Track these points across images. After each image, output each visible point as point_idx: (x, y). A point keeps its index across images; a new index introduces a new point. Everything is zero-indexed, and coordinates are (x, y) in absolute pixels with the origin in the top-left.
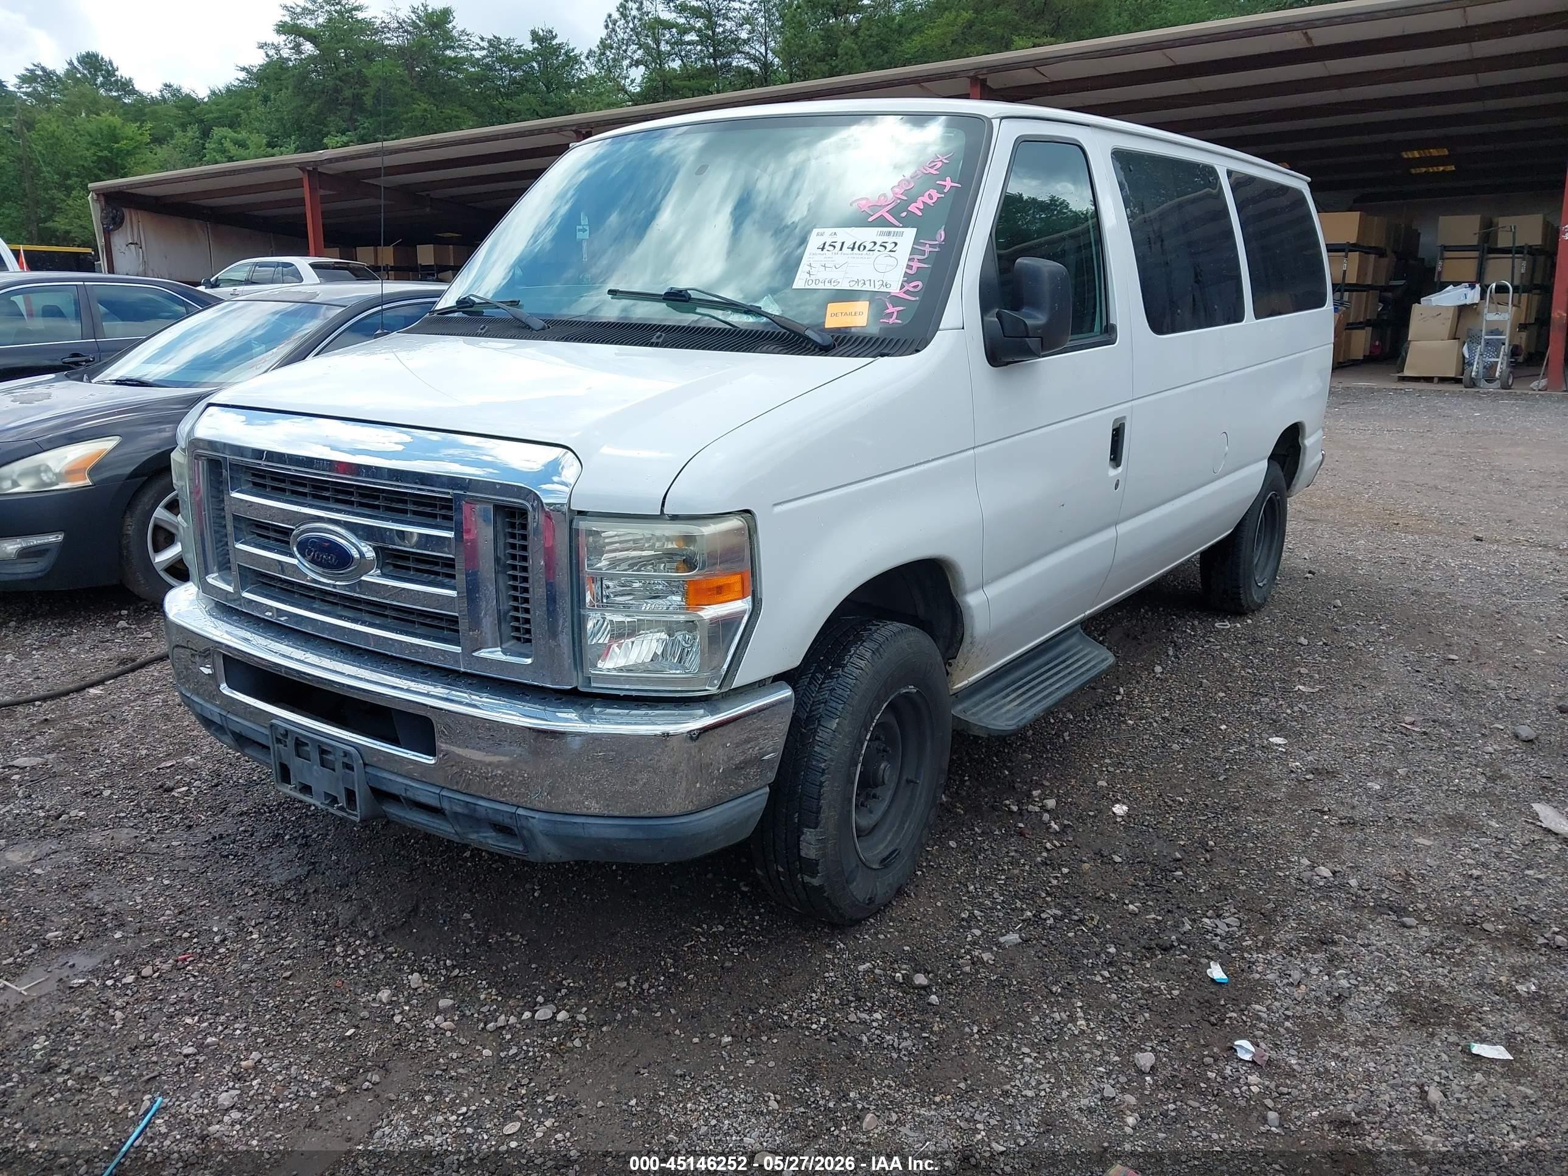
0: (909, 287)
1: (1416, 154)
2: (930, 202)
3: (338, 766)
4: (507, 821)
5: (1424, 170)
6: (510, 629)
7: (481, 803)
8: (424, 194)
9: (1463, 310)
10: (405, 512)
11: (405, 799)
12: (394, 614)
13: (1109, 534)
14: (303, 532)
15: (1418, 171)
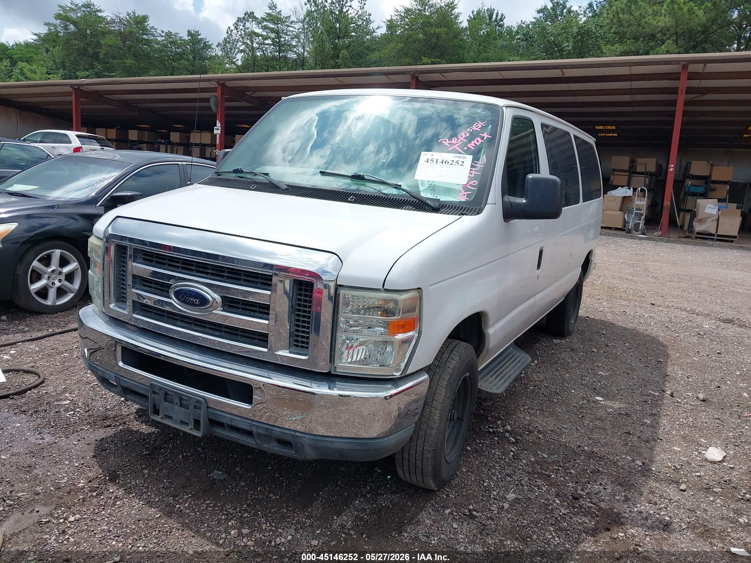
0: (471, 183)
1: (601, 127)
2: (478, 144)
3: (191, 407)
4: (288, 438)
5: (604, 134)
6: (293, 341)
7: (275, 429)
8: (135, 105)
9: (625, 199)
10: (240, 279)
11: (227, 425)
12: (226, 330)
13: (532, 300)
14: (178, 286)
15: (601, 135)
